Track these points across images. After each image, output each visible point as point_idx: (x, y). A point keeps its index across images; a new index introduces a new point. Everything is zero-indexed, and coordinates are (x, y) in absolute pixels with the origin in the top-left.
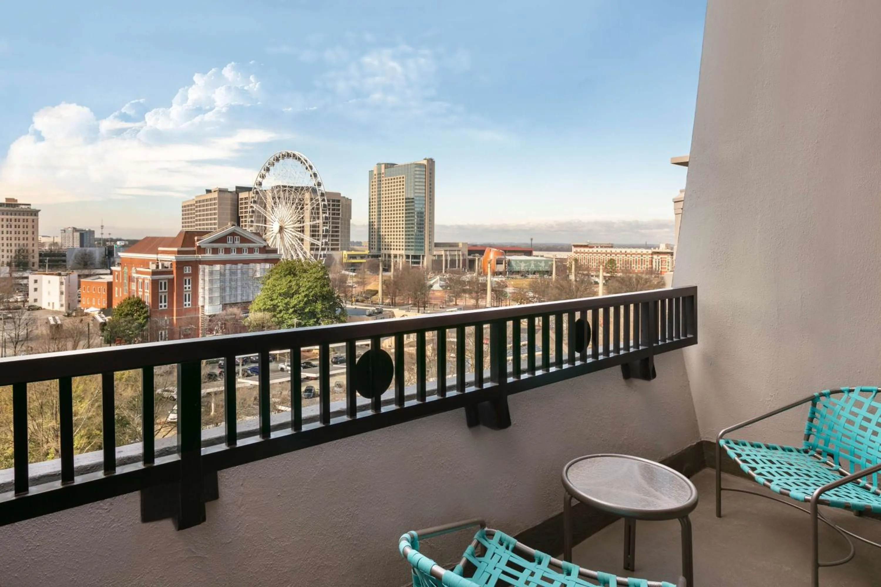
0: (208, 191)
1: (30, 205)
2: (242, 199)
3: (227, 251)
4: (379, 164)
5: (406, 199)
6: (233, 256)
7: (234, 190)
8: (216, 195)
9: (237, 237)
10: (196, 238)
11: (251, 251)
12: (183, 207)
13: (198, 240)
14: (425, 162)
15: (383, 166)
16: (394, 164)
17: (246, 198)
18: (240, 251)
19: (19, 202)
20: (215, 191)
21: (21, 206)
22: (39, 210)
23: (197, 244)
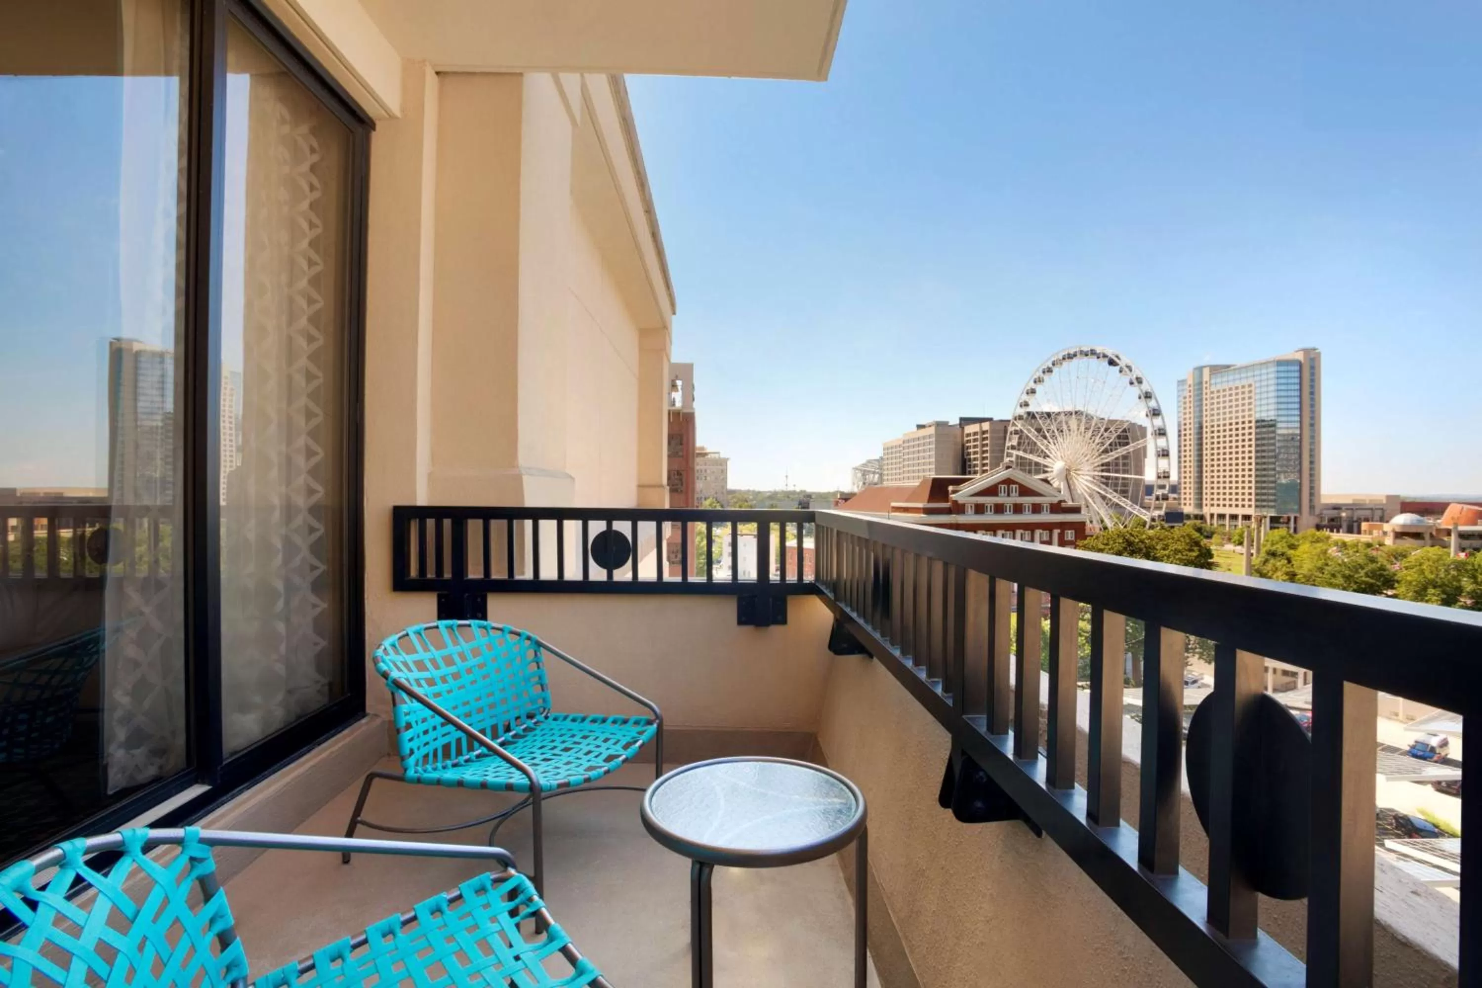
0: (920, 427)
1: (718, 453)
2: (968, 435)
3: (999, 509)
4: (1200, 369)
5: (1257, 421)
6: (1009, 518)
7: (958, 422)
8: (932, 431)
9: (1014, 486)
10: (950, 488)
11: (1037, 509)
12: (884, 449)
13: (954, 492)
14: (1300, 356)
15: (1206, 372)
16: (1228, 367)
17: (975, 434)
18: (1018, 509)
19: (708, 451)
20: (930, 426)
21: (713, 455)
22: (728, 459)
23: (953, 496)
